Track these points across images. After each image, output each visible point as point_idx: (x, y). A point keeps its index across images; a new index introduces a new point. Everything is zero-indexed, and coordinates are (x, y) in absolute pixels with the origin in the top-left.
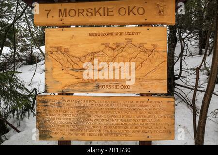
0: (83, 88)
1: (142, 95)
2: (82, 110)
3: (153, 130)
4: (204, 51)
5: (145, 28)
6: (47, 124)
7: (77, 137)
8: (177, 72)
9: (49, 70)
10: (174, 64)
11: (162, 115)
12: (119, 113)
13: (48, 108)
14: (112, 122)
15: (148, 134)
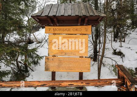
0: (61, 54)
1: (80, 57)
2: (60, 61)
3: (83, 69)
4: (116, 39)
5: (81, 35)
6: (48, 66)
7: (58, 70)
8: (98, 50)
9: (50, 48)
10: (97, 46)
11: (86, 64)
12: (72, 63)
13: (49, 61)
14: (70, 66)
15: (82, 70)
